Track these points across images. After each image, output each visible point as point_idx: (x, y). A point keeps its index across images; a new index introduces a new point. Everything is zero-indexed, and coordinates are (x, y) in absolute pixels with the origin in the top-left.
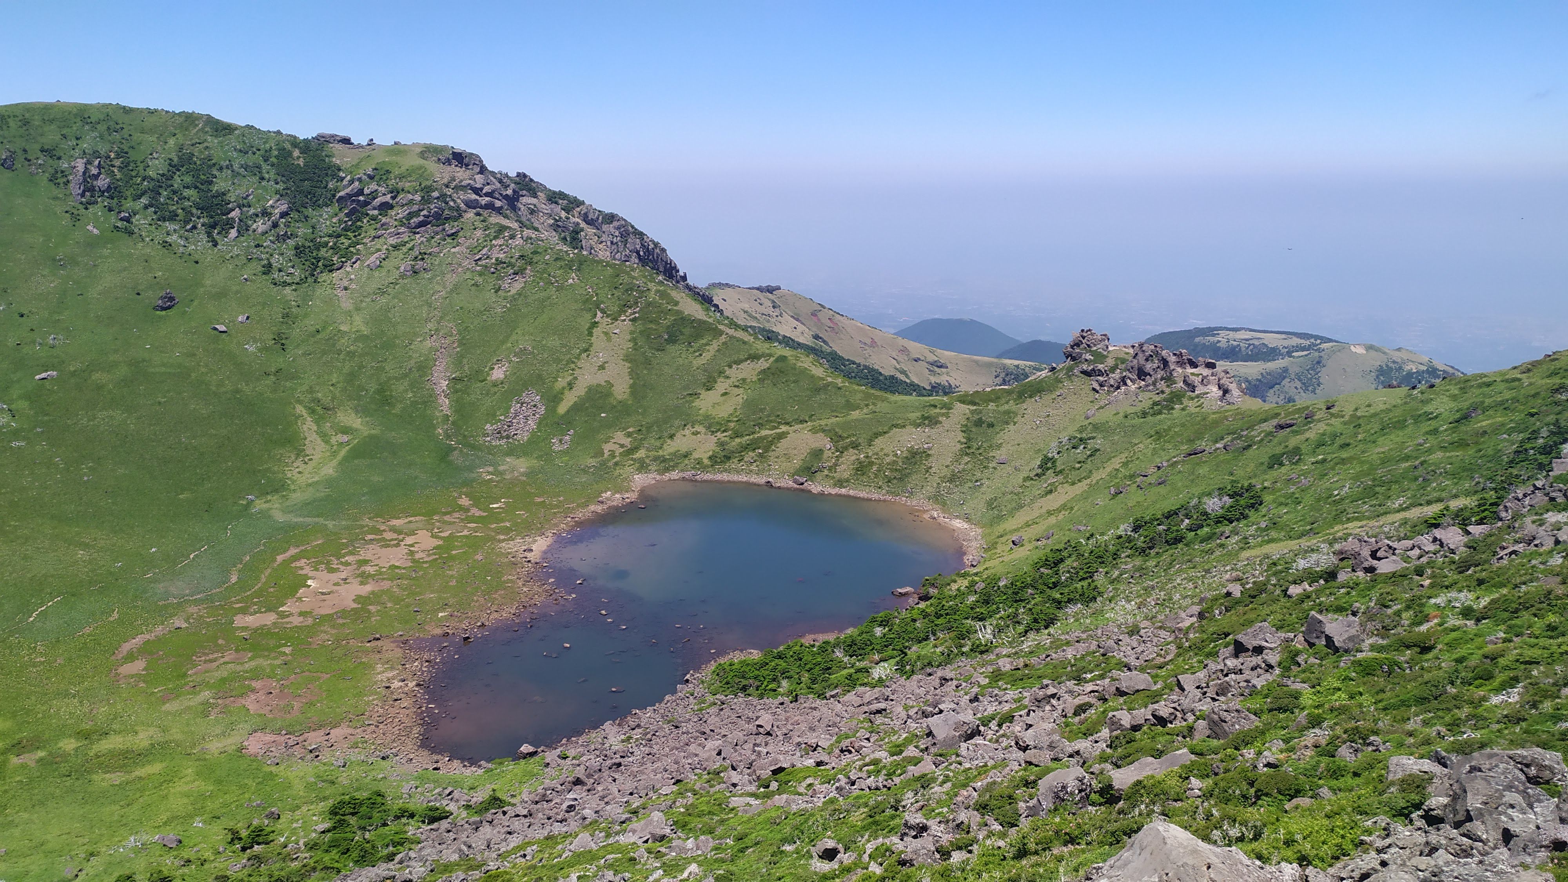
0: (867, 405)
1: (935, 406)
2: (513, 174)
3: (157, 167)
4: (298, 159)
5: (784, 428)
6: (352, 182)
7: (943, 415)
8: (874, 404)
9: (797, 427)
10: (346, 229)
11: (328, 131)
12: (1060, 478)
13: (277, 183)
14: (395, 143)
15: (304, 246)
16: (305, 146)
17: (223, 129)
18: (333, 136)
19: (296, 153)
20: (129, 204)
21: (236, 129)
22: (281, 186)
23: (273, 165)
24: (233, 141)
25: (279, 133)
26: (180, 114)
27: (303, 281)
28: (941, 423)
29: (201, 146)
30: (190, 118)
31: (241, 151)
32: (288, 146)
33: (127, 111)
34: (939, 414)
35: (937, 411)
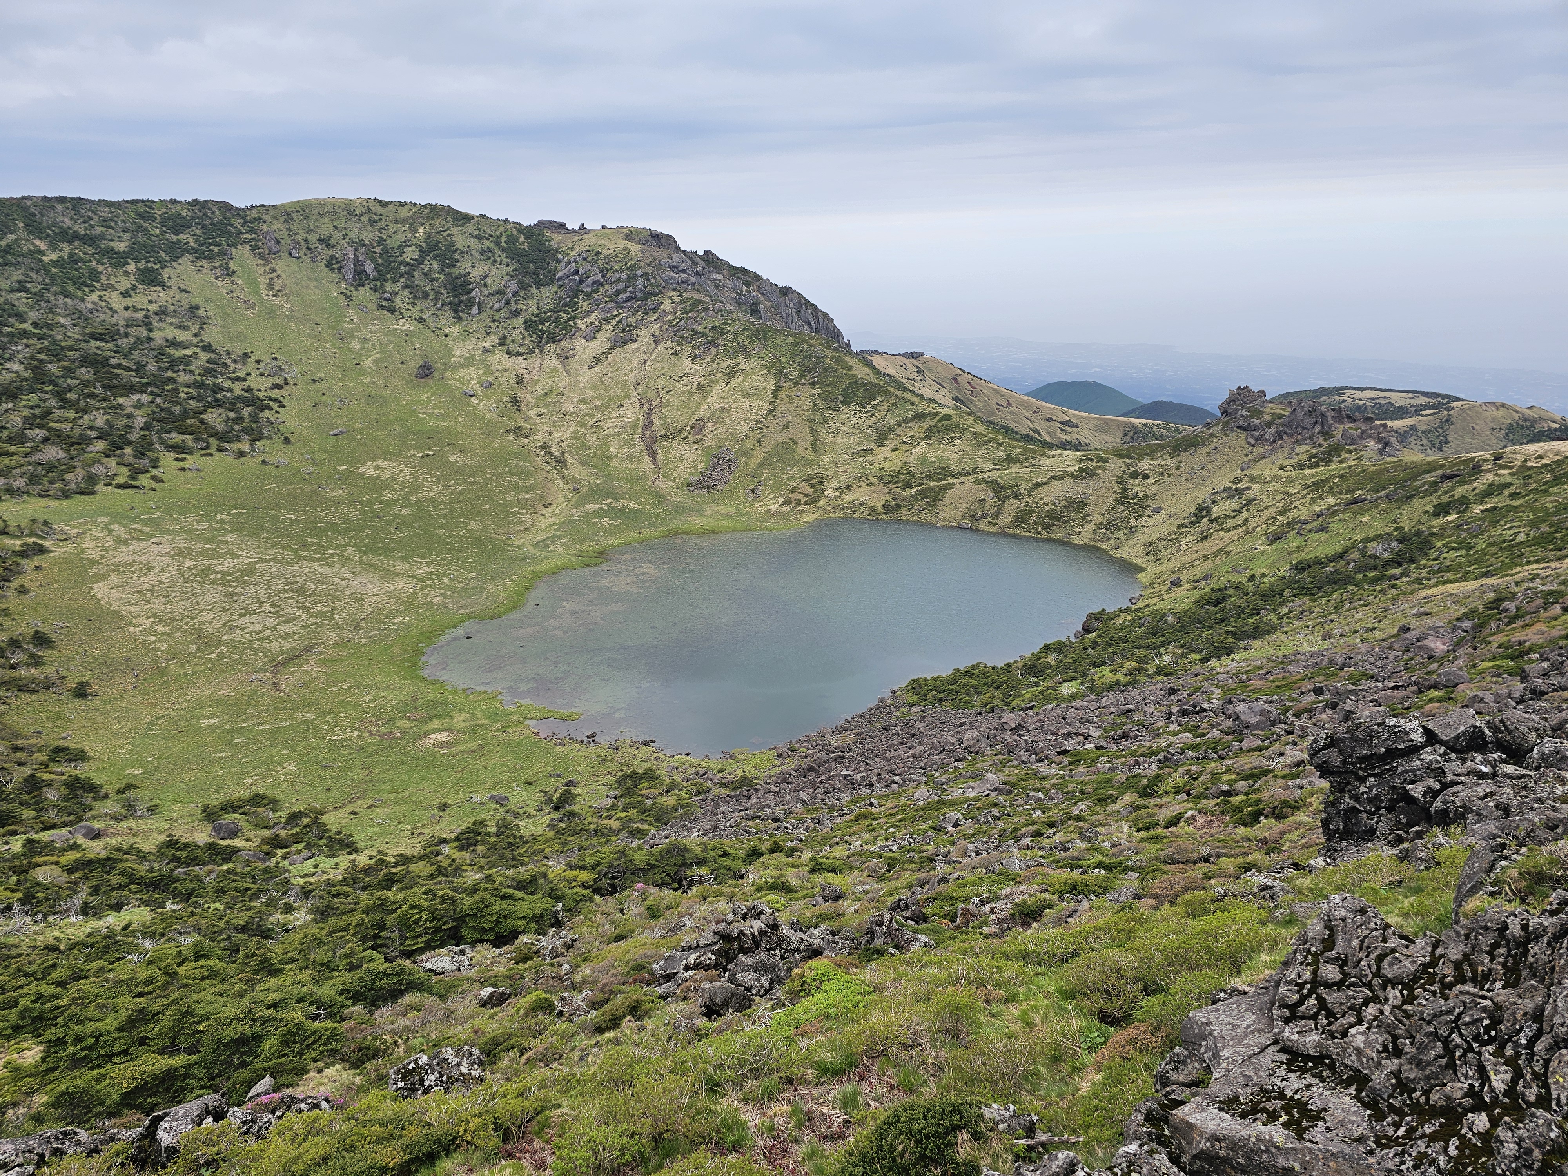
0: (1026, 459)
1: (1092, 460)
2: (701, 252)
3: (411, 254)
4: (523, 242)
5: (950, 480)
6: (569, 263)
7: (1100, 467)
8: (1033, 458)
9: (962, 479)
10: (566, 305)
11: (547, 218)
12: (1215, 526)
13: (508, 265)
14: (603, 227)
15: (531, 320)
16: (528, 232)
17: (463, 218)
18: (551, 222)
19: (522, 239)
20: (388, 286)
21: (473, 218)
22: (510, 269)
23: (504, 250)
24: (470, 228)
25: (506, 221)
26: (425, 206)
27: (532, 352)
28: (1097, 475)
29: (445, 234)
30: (434, 211)
31: (476, 237)
32: (515, 232)
33: (384, 204)
34: (1095, 468)
35: (1094, 464)
